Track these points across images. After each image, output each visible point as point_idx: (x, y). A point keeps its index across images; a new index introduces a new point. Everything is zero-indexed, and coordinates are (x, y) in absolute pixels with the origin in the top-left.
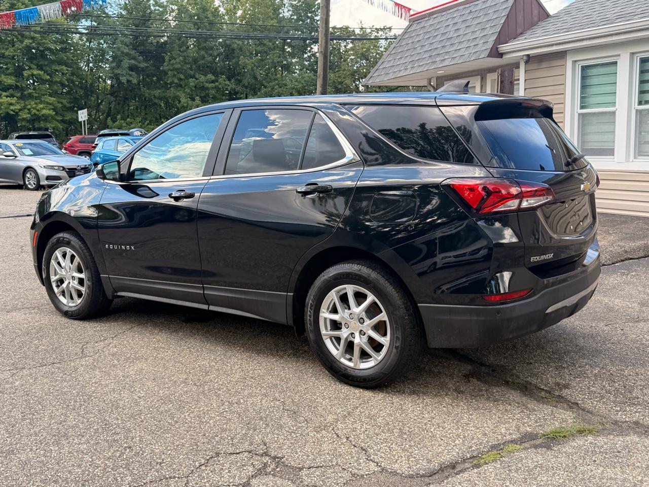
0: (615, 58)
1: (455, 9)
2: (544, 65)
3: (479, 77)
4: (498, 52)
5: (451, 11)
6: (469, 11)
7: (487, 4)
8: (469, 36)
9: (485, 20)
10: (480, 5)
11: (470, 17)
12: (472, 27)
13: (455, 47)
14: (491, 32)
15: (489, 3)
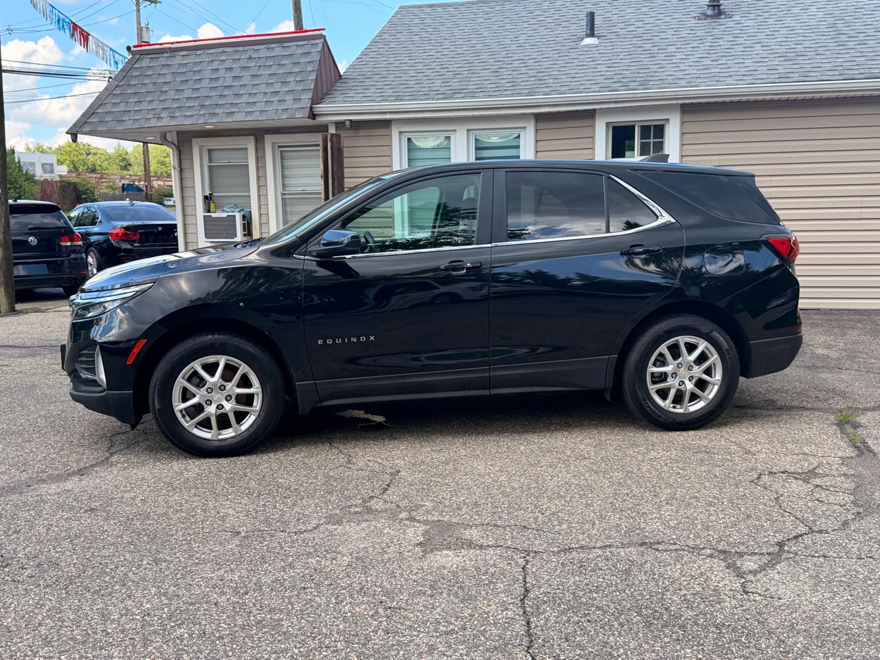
0: (449, 133)
1: (221, 50)
2: (362, 133)
3: (252, 138)
4: (312, 112)
5: (210, 51)
6: (247, 56)
7: (275, 52)
8: (263, 88)
9: (281, 72)
10: (263, 51)
11: (252, 64)
12: (262, 77)
13: (245, 99)
14: (301, 88)
15: (278, 51)
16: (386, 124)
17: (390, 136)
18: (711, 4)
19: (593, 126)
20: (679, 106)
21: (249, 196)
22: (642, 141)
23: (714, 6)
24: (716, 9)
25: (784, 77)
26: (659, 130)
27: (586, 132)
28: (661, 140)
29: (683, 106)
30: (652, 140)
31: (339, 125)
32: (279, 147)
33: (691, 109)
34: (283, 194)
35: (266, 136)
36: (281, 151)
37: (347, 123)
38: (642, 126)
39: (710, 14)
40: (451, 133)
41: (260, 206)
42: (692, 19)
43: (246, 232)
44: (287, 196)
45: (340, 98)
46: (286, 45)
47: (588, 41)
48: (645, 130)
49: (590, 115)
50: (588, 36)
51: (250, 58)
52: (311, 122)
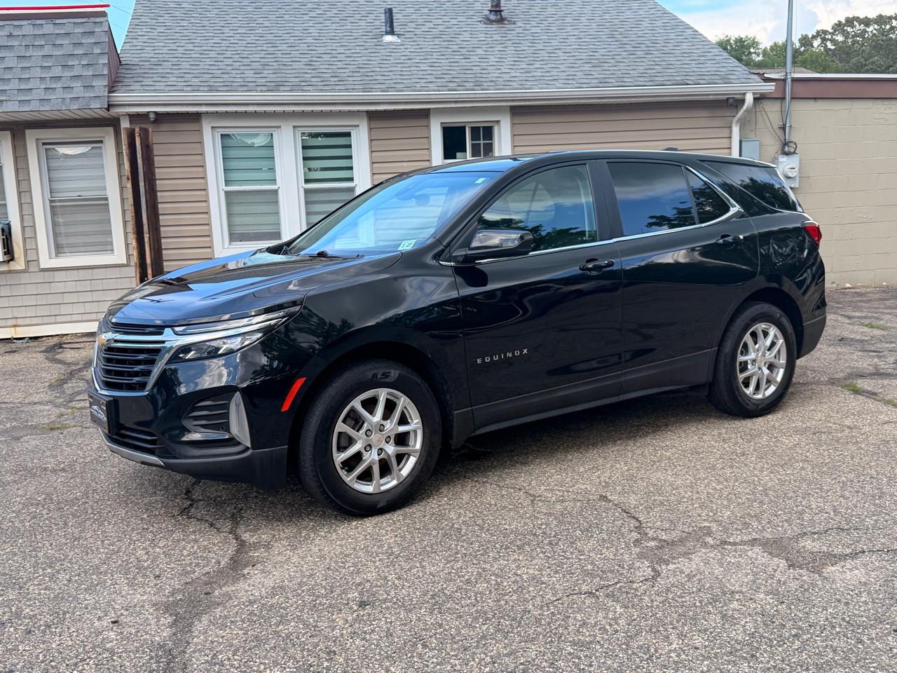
0: (271, 130)
4: (108, 102)
7: (44, 29)
8: (37, 72)
9: (58, 53)
10: (27, 28)
11: (16, 43)
12: (33, 58)
13: (14, 85)
14: (91, 73)
15: (48, 28)
16: (196, 117)
17: (200, 131)
18: (493, 9)
19: (428, 126)
20: (509, 108)
21: (5, 205)
22: (473, 142)
23: (496, 11)
24: (497, 15)
25: (603, 82)
26: (488, 132)
27: (421, 132)
28: (491, 142)
29: (512, 108)
30: (482, 142)
31: (134, 117)
32: (44, 144)
33: (522, 111)
34: (51, 201)
35: (27, 131)
36: (46, 149)
37: (152, 116)
38: (472, 127)
39: (494, 19)
40: (274, 129)
41: (22, 217)
42: (479, 23)
43: (6, 250)
44: (58, 204)
45: (137, 86)
46: (58, 21)
47: (388, 38)
48: (475, 131)
49: (425, 114)
50: (387, 33)
51: (10, 35)
52: (105, 114)
